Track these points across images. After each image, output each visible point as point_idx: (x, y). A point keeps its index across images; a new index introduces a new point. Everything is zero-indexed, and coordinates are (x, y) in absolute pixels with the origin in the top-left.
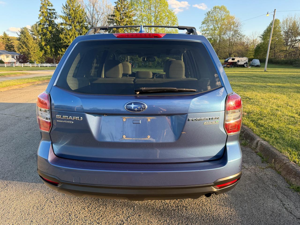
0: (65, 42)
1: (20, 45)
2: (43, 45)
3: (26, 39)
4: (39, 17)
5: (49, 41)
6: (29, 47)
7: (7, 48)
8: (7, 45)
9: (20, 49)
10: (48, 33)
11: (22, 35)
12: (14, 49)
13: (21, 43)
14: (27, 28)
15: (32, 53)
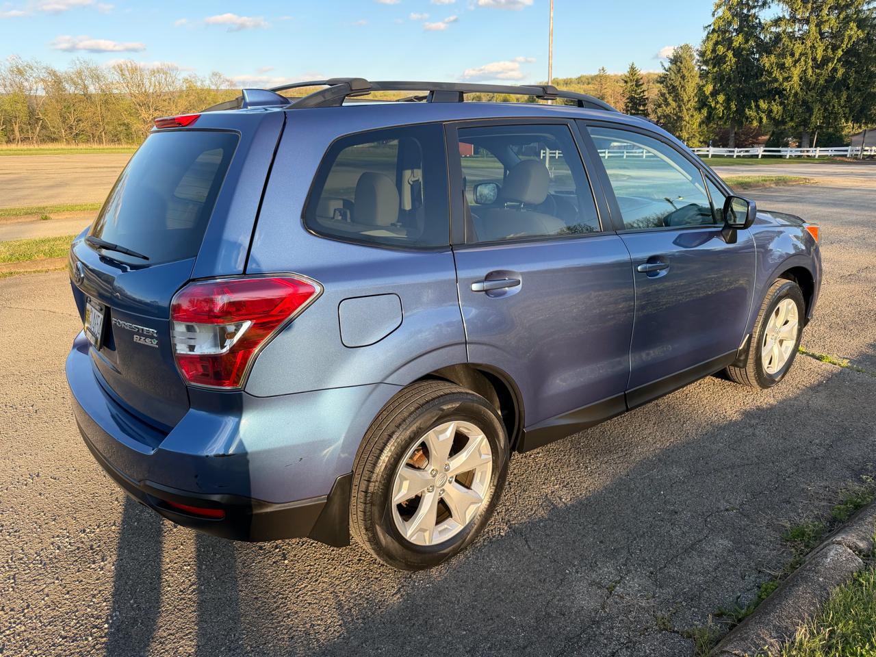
0: (776, 80)
1: (662, 96)
2: (708, 93)
3: (681, 77)
4: (714, 12)
5: (729, 79)
6: (683, 100)
7: (630, 105)
8: (632, 99)
9: (660, 106)
10: (730, 54)
11: (674, 67)
12: (646, 108)
13: (665, 91)
14: (690, 45)
15: (687, 118)
